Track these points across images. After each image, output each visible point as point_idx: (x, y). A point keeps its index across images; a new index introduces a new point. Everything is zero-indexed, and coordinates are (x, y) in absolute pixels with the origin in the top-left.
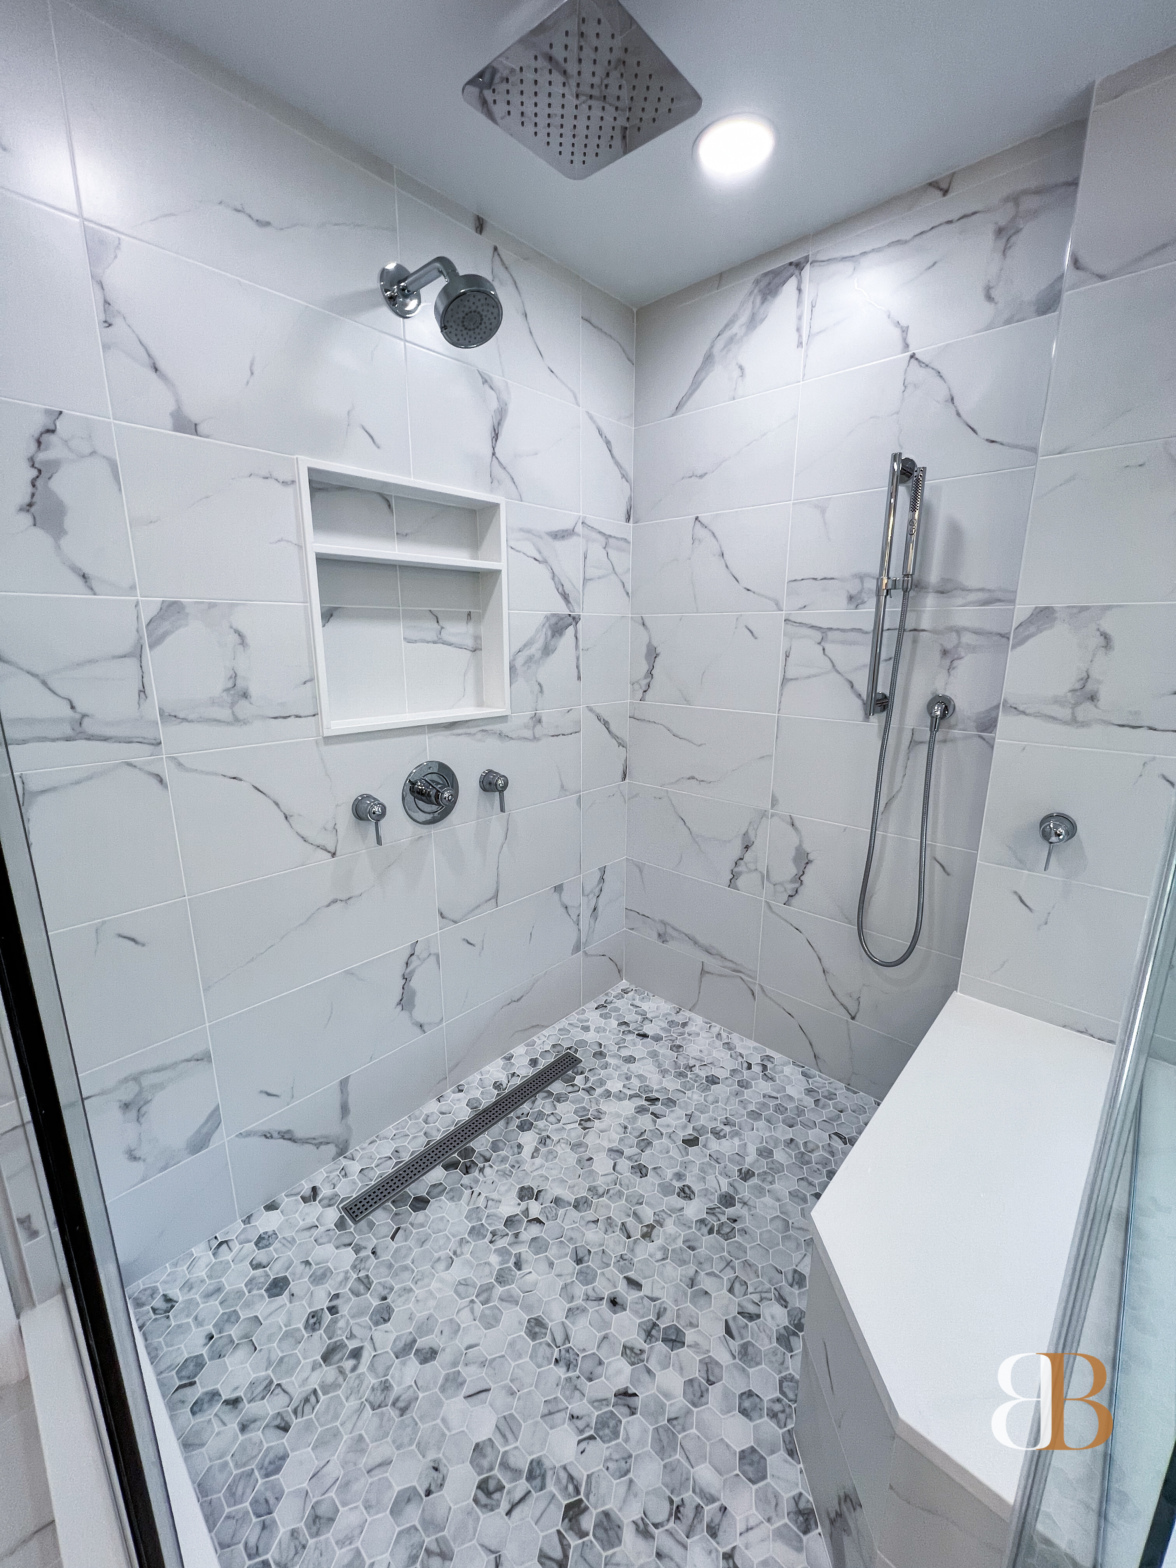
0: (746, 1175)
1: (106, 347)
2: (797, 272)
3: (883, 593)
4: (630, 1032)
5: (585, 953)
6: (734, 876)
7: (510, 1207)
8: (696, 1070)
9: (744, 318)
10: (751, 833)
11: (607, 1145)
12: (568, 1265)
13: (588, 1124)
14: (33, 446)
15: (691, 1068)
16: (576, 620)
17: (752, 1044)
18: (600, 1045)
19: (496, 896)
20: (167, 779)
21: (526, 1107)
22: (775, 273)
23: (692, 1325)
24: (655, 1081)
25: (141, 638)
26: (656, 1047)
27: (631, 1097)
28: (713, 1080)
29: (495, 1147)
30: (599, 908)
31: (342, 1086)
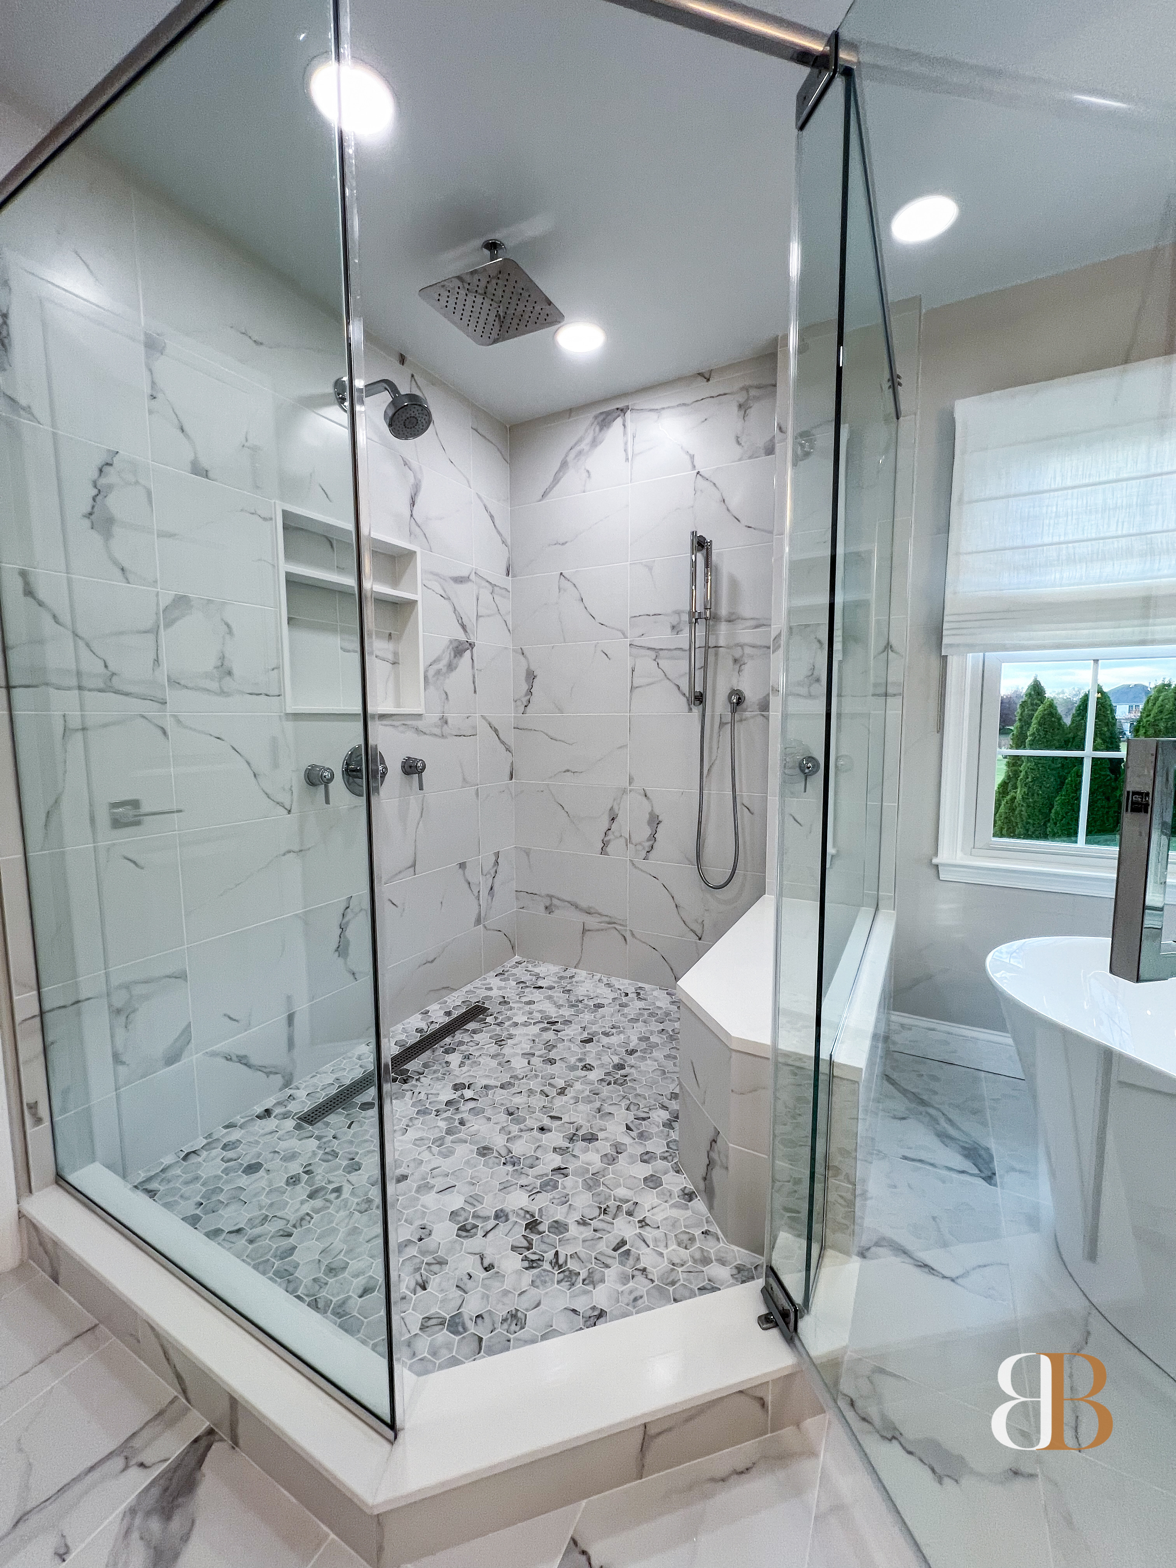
0: (632, 1052)
1: (151, 412)
2: (622, 414)
3: (693, 621)
4: (527, 987)
5: (485, 927)
6: (605, 844)
7: (448, 1094)
8: (586, 1002)
9: (588, 439)
10: (616, 808)
11: (521, 1052)
12: (503, 1117)
13: (503, 1043)
14: (97, 473)
15: (581, 1002)
16: (472, 645)
17: (627, 981)
18: (504, 997)
19: (414, 865)
20: (169, 733)
21: (448, 1040)
22: (608, 413)
23: (602, 1130)
24: (552, 1012)
25: (158, 619)
26: (550, 992)
27: (535, 1024)
28: (599, 1006)
29: (426, 1065)
30: (495, 888)
31: (290, 1018)
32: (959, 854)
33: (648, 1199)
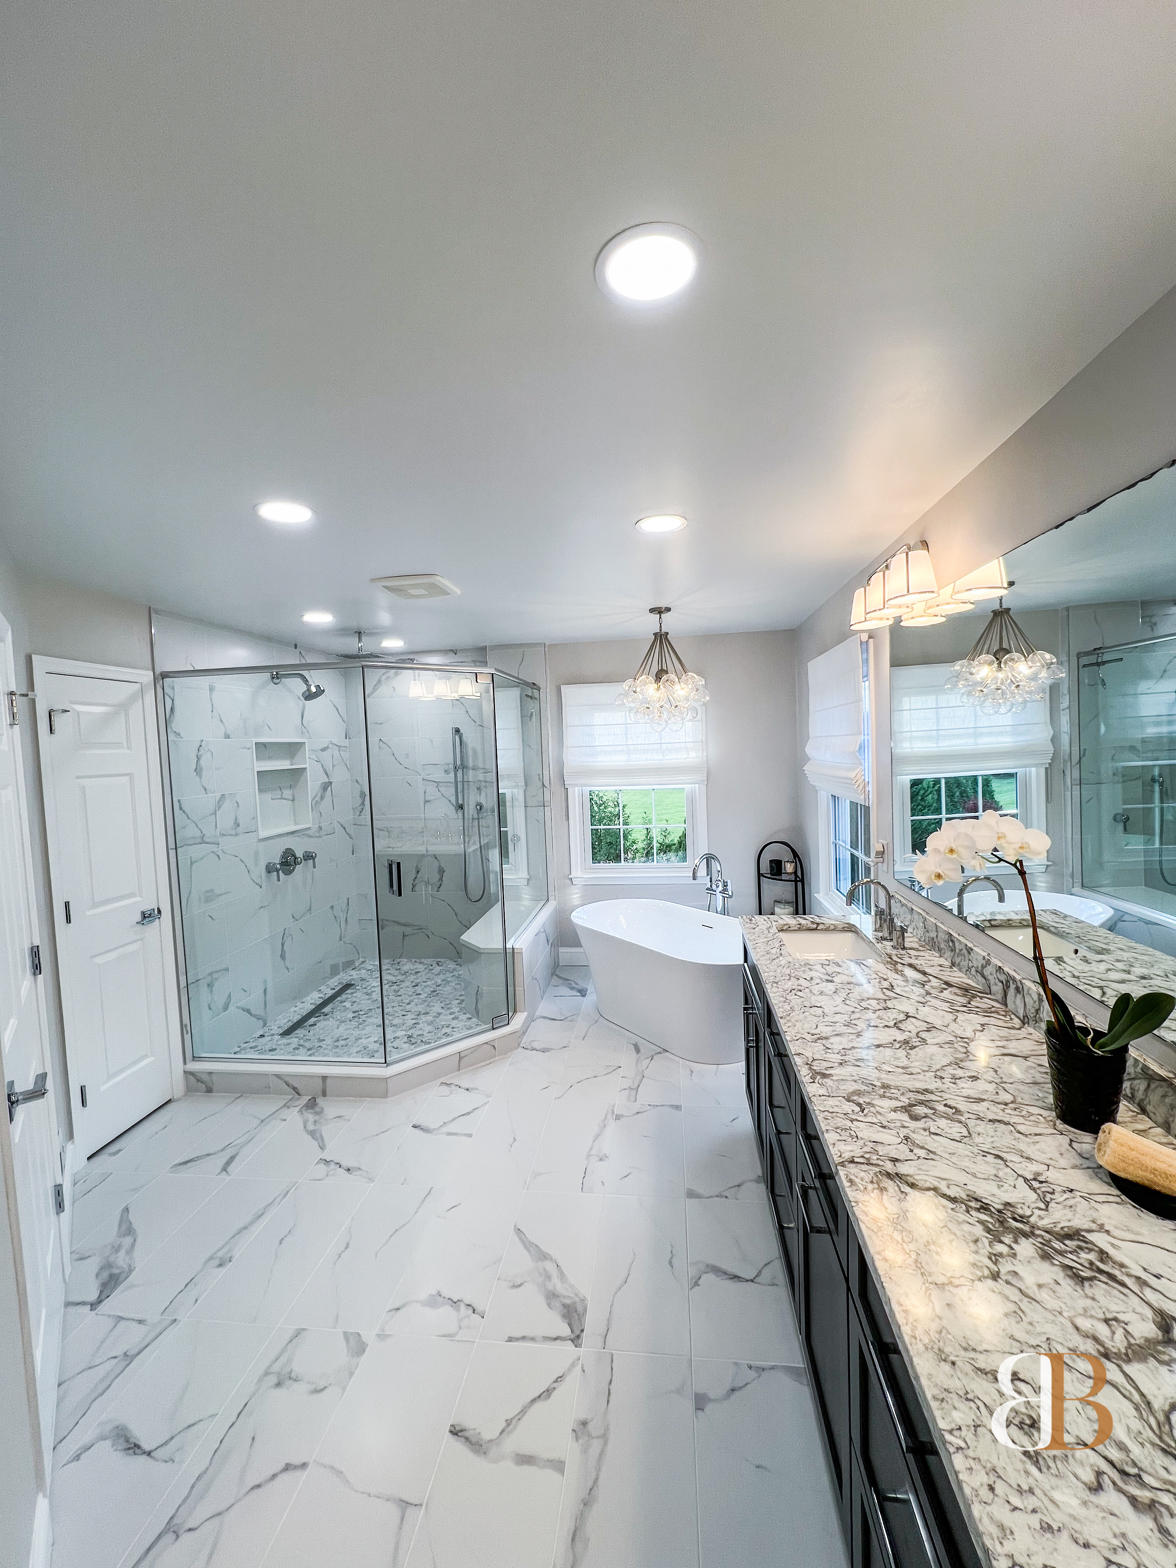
1: (212, 718)
3: (456, 769)
5: (344, 943)
6: (414, 886)
7: (350, 1014)
8: (410, 972)
10: (419, 866)
14: (197, 752)
16: (331, 783)
17: (431, 960)
19: (310, 908)
20: (220, 857)
21: (339, 998)
24: (394, 979)
25: (216, 807)
28: (418, 972)
29: (333, 1008)
30: (348, 919)
31: (265, 991)
32: (580, 872)
33: (454, 1023)
